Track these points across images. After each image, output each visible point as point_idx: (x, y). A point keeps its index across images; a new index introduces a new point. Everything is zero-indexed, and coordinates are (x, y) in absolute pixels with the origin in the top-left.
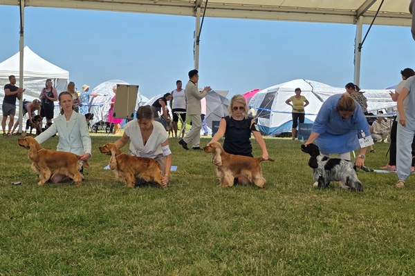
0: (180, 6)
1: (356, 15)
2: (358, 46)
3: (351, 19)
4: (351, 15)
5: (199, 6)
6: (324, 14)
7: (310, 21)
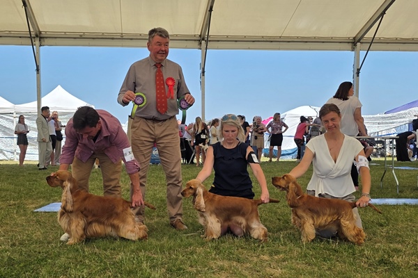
0: (186, 40)
1: (353, 43)
2: (356, 71)
3: (350, 46)
4: (349, 43)
5: (203, 39)
6: (323, 42)
7: (309, 50)
